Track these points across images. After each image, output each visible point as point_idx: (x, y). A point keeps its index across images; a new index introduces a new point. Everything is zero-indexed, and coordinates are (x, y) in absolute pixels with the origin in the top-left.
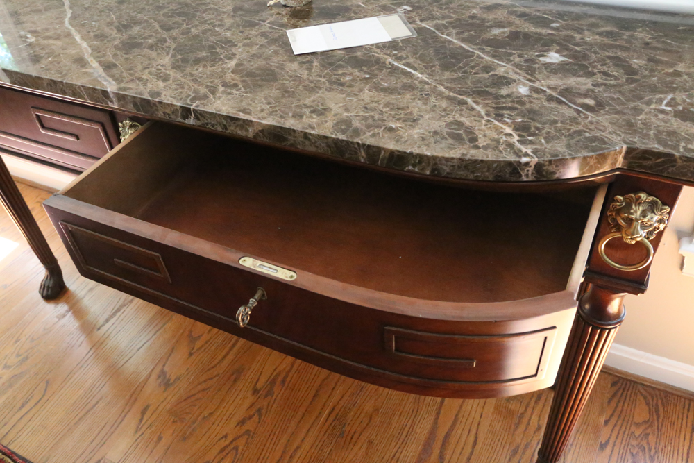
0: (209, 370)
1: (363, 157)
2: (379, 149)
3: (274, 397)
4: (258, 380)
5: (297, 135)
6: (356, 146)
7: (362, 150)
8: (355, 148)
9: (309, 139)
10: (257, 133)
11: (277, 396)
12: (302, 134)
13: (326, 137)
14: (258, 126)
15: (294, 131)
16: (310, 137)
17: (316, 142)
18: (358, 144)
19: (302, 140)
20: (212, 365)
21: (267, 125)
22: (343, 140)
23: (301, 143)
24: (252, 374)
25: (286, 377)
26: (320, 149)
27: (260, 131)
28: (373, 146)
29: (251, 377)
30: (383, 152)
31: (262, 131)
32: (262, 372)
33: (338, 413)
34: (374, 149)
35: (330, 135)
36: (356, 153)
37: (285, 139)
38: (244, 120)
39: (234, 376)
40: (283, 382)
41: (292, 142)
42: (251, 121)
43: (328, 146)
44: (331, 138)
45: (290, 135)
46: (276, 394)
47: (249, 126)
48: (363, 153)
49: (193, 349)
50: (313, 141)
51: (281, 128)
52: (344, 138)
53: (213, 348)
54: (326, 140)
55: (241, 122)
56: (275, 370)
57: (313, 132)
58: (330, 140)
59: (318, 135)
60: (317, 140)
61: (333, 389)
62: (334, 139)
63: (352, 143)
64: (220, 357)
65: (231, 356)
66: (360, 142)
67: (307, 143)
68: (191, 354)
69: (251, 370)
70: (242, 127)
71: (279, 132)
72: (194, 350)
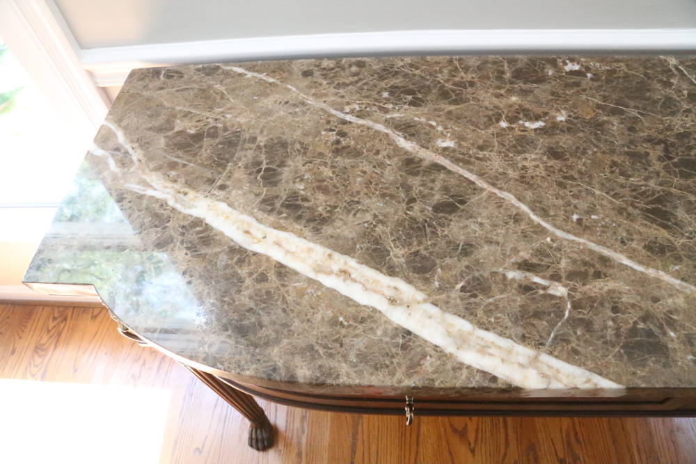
0: (503, 460)
3: (582, 460)
4: (555, 450)
11: (584, 457)
20: (502, 453)
24: (546, 446)
25: (576, 434)
29: (546, 449)
32: (552, 440)
33: (645, 451)
39: (531, 456)
40: (578, 440)
46: (581, 456)
49: (470, 444)
53: (488, 434)
56: (561, 431)
61: (623, 427)
64: (503, 441)
65: (512, 436)
68: (473, 451)
69: (541, 441)
72: (472, 445)
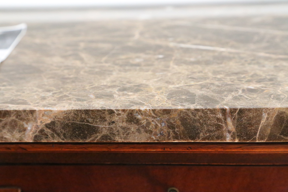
1: (229, 132)
2: (258, 112)
5: (116, 118)
6: (220, 116)
7: (229, 121)
8: (218, 119)
9: (138, 122)
10: (42, 131)
12: (124, 116)
13: (167, 112)
14: (45, 118)
15: (111, 112)
16: (139, 117)
17: (149, 123)
18: (223, 111)
19: (125, 124)
21: (62, 112)
22: (197, 110)
23: (121, 131)
26: (156, 134)
27: (47, 126)
28: (249, 110)
30: (265, 116)
31: (51, 126)
34: (251, 115)
35: (174, 107)
36: (219, 127)
37: (94, 130)
38: (18, 113)
41: (105, 132)
42: (32, 112)
43: (171, 126)
44: (176, 110)
45: (103, 119)
47: (28, 121)
48: (231, 125)
50: (144, 122)
51: (87, 112)
52: (198, 107)
54: (166, 117)
55: (13, 117)
57: (143, 108)
58: (175, 115)
59: (154, 111)
60: (150, 119)
62: (181, 111)
63: (213, 111)
66: (226, 107)
67: (133, 128)
70: (14, 126)
71: (82, 120)
